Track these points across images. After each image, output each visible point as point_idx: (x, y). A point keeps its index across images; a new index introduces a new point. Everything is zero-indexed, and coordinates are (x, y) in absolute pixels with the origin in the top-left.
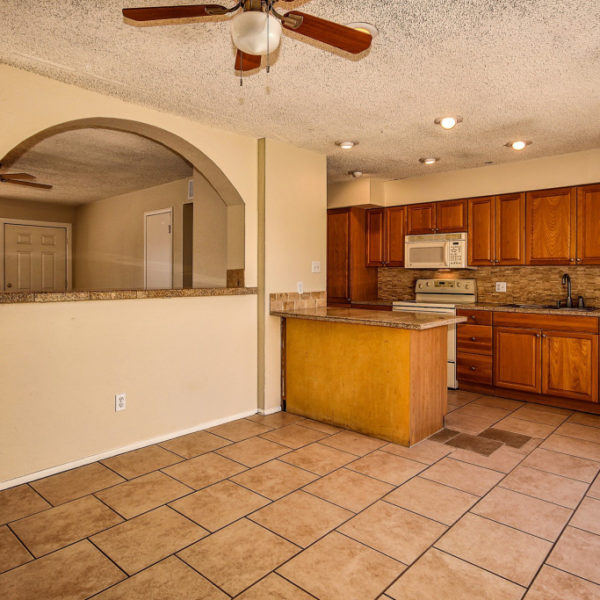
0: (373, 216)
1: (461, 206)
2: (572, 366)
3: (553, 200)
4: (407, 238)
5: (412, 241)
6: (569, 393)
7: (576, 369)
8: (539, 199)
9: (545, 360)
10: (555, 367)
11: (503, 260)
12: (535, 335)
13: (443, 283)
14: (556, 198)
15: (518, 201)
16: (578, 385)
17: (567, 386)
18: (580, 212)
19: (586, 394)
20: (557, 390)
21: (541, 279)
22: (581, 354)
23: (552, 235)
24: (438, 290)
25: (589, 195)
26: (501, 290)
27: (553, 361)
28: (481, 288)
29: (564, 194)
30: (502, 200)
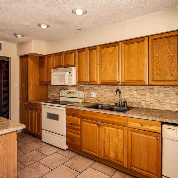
0: (41, 60)
1: (73, 54)
2: (115, 145)
3: (110, 49)
4: (52, 70)
5: (54, 71)
6: (113, 160)
7: (116, 146)
8: (105, 49)
9: (103, 139)
10: (107, 144)
11: (90, 81)
12: (98, 124)
13: (70, 92)
14: (112, 48)
15: (96, 50)
16: (118, 155)
17: (112, 156)
18: (123, 56)
19: (121, 162)
20: (108, 157)
21: (110, 91)
22: (118, 138)
23: (110, 68)
24: (68, 95)
25: (126, 46)
26: (94, 96)
27: (106, 140)
28: (86, 95)
29: (116, 46)
30: (90, 50)
